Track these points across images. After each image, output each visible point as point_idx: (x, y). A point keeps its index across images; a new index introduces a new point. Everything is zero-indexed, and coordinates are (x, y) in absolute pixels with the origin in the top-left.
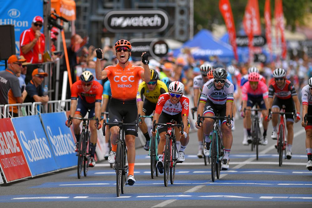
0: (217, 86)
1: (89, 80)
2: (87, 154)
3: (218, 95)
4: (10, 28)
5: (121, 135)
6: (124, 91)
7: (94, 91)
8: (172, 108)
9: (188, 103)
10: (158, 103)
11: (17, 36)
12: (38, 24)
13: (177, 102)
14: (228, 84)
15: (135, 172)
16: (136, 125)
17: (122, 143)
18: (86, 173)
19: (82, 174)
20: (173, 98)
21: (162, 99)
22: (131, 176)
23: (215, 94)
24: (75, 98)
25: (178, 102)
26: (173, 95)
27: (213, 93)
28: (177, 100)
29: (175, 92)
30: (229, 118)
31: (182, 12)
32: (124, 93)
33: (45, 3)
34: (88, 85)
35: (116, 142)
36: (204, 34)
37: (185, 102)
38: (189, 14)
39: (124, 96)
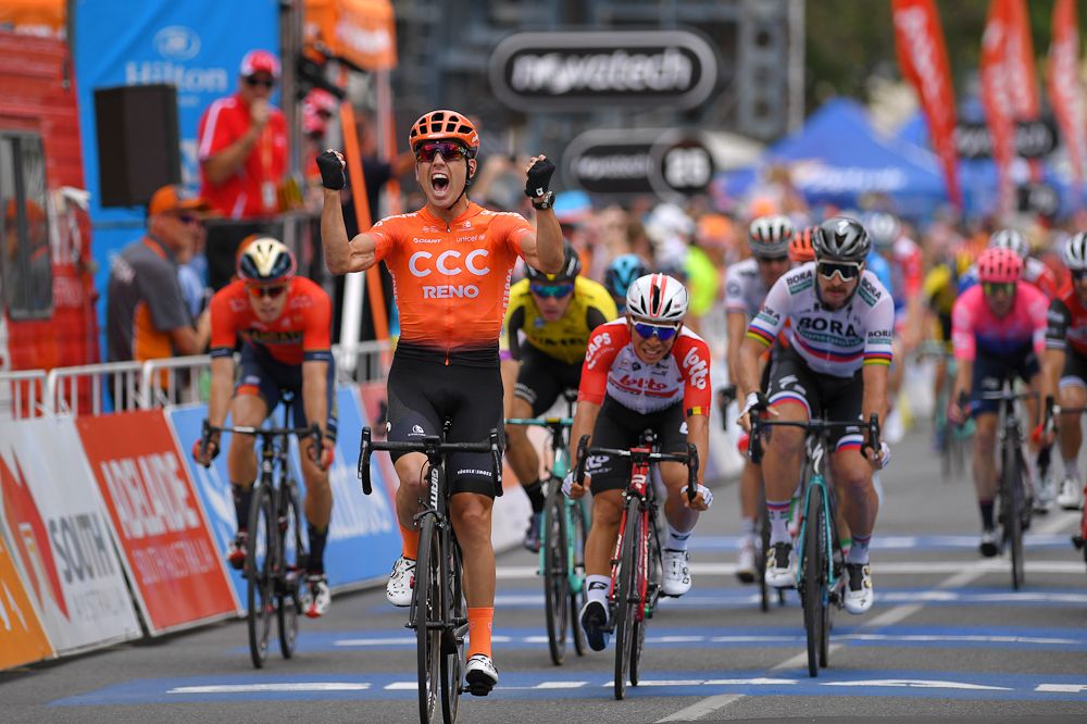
0: (828, 290)
1: (275, 272)
2: (289, 569)
3: (828, 331)
4: (164, 95)
5: (436, 489)
6: (449, 311)
7: (297, 319)
8: (642, 380)
9: (704, 363)
10: (588, 359)
11: (186, 123)
12: (260, 80)
13: (661, 355)
14: (873, 290)
15: (494, 639)
16: (495, 447)
17: (439, 521)
18: (290, 644)
19: (272, 649)
20: (648, 341)
21: (602, 344)
22: (479, 657)
23: (814, 327)
24: (224, 352)
25: (666, 357)
26: (645, 332)
27: (809, 320)
28: (660, 349)
29: (653, 319)
30: (874, 428)
31: (763, 39)
32: (449, 320)
33: (284, 9)
34: (275, 292)
35: (416, 517)
36: (839, 114)
37: (692, 358)
38: (787, 43)
39: (449, 333)
